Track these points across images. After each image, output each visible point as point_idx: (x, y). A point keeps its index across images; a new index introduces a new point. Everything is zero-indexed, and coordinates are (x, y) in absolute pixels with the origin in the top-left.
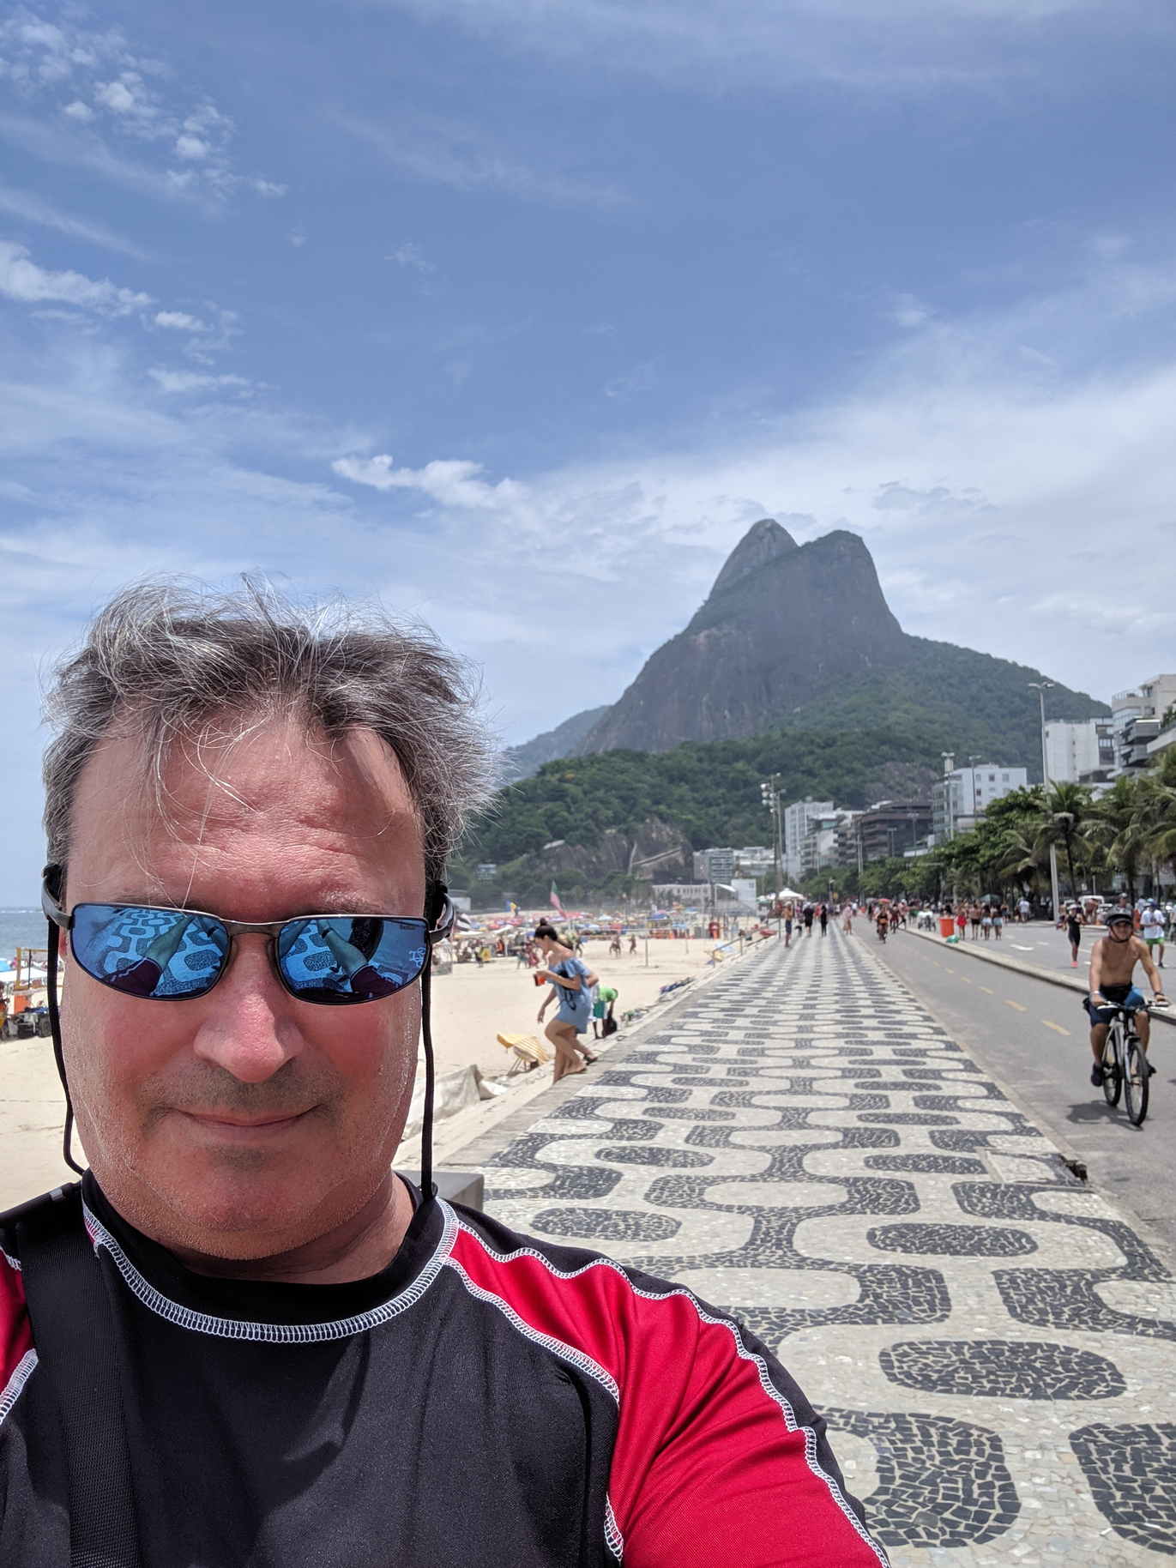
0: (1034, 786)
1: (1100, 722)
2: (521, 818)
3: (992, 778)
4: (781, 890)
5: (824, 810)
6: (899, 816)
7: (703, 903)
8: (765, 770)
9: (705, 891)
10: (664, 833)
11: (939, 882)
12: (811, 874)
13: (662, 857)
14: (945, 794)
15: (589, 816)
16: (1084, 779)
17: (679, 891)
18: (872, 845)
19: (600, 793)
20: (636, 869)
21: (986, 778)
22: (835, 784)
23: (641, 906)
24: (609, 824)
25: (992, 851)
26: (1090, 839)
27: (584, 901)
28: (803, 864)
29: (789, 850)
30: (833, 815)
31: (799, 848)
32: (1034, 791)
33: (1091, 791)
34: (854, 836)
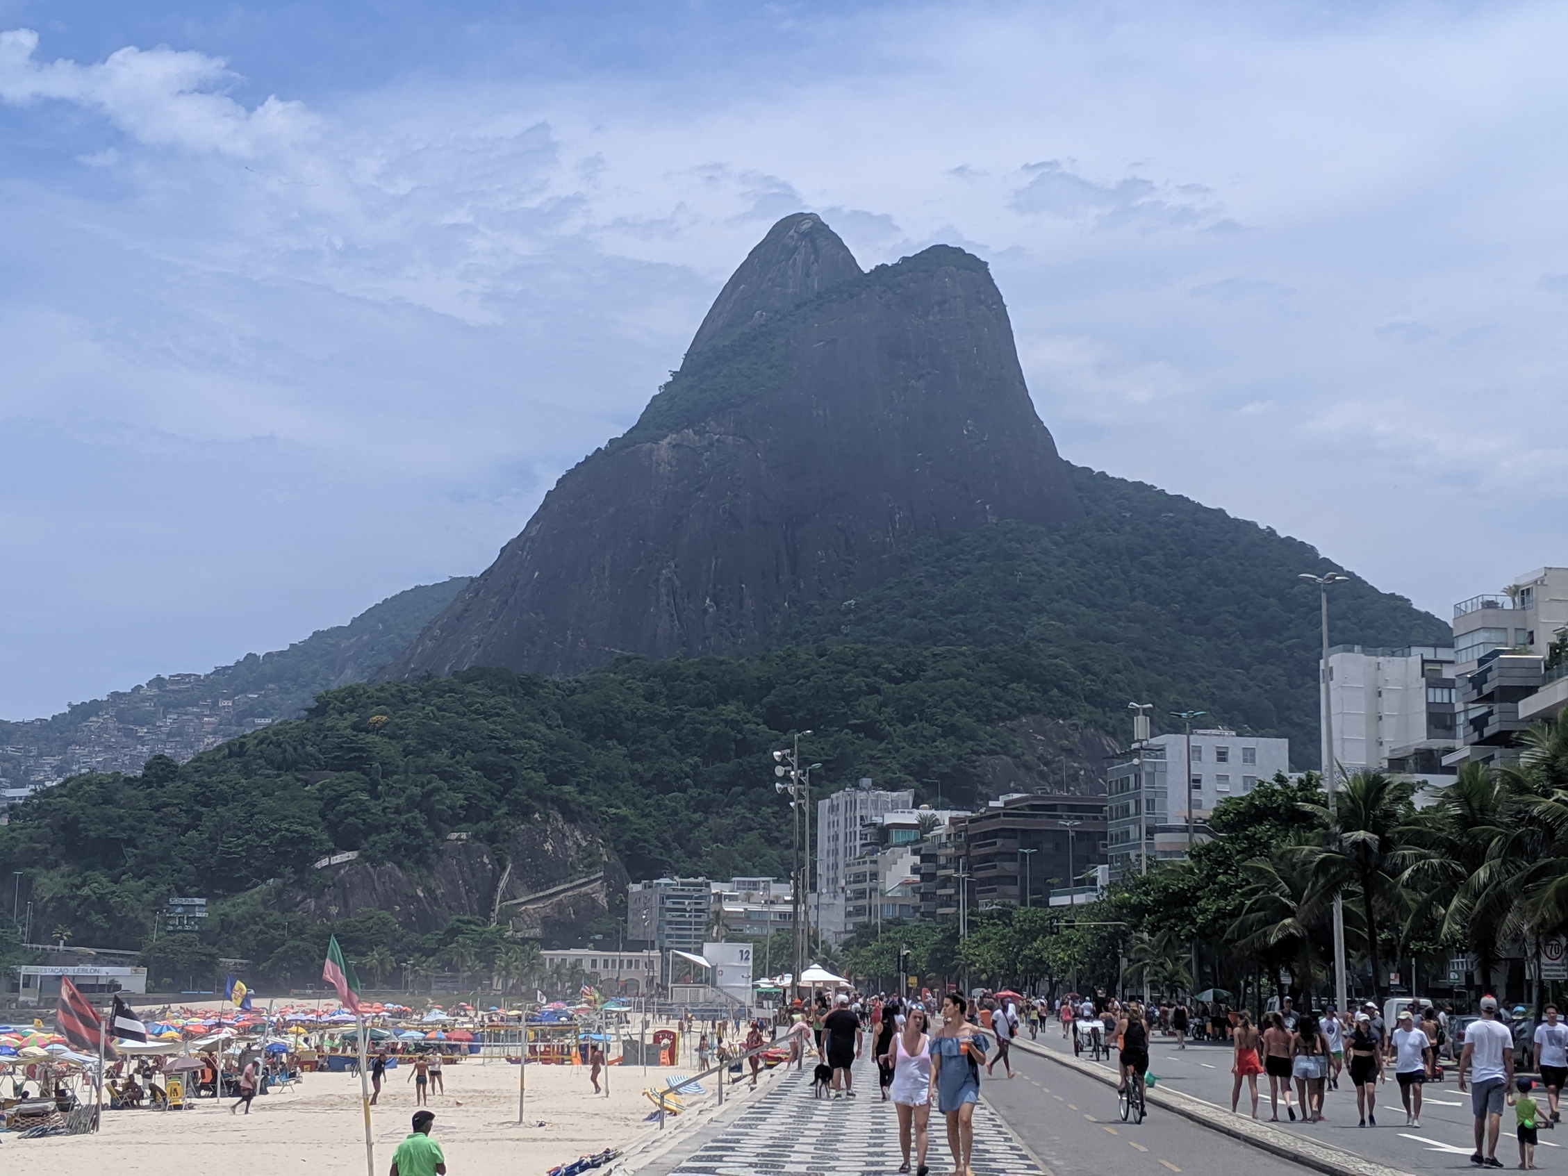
0: (1303, 775)
1: (1429, 653)
2: (267, 803)
3: (1222, 756)
4: (805, 968)
5: (895, 807)
6: (1041, 823)
7: (643, 988)
8: (780, 721)
9: (650, 964)
10: (569, 843)
11: (1116, 960)
12: (864, 934)
13: (563, 891)
14: (1132, 785)
15: (412, 804)
16: (1397, 764)
17: (594, 963)
18: (989, 880)
19: (441, 757)
20: (508, 915)
21: (1210, 756)
22: (918, 755)
23: (512, 994)
24: (455, 821)
25: (1222, 903)
26: (1411, 884)
27: (392, 981)
28: (848, 914)
29: (822, 885)
30: (911, 818)
31: (843, 883)
32: (1303, 786)
33: (1412, 789)
34: (953, 861)
